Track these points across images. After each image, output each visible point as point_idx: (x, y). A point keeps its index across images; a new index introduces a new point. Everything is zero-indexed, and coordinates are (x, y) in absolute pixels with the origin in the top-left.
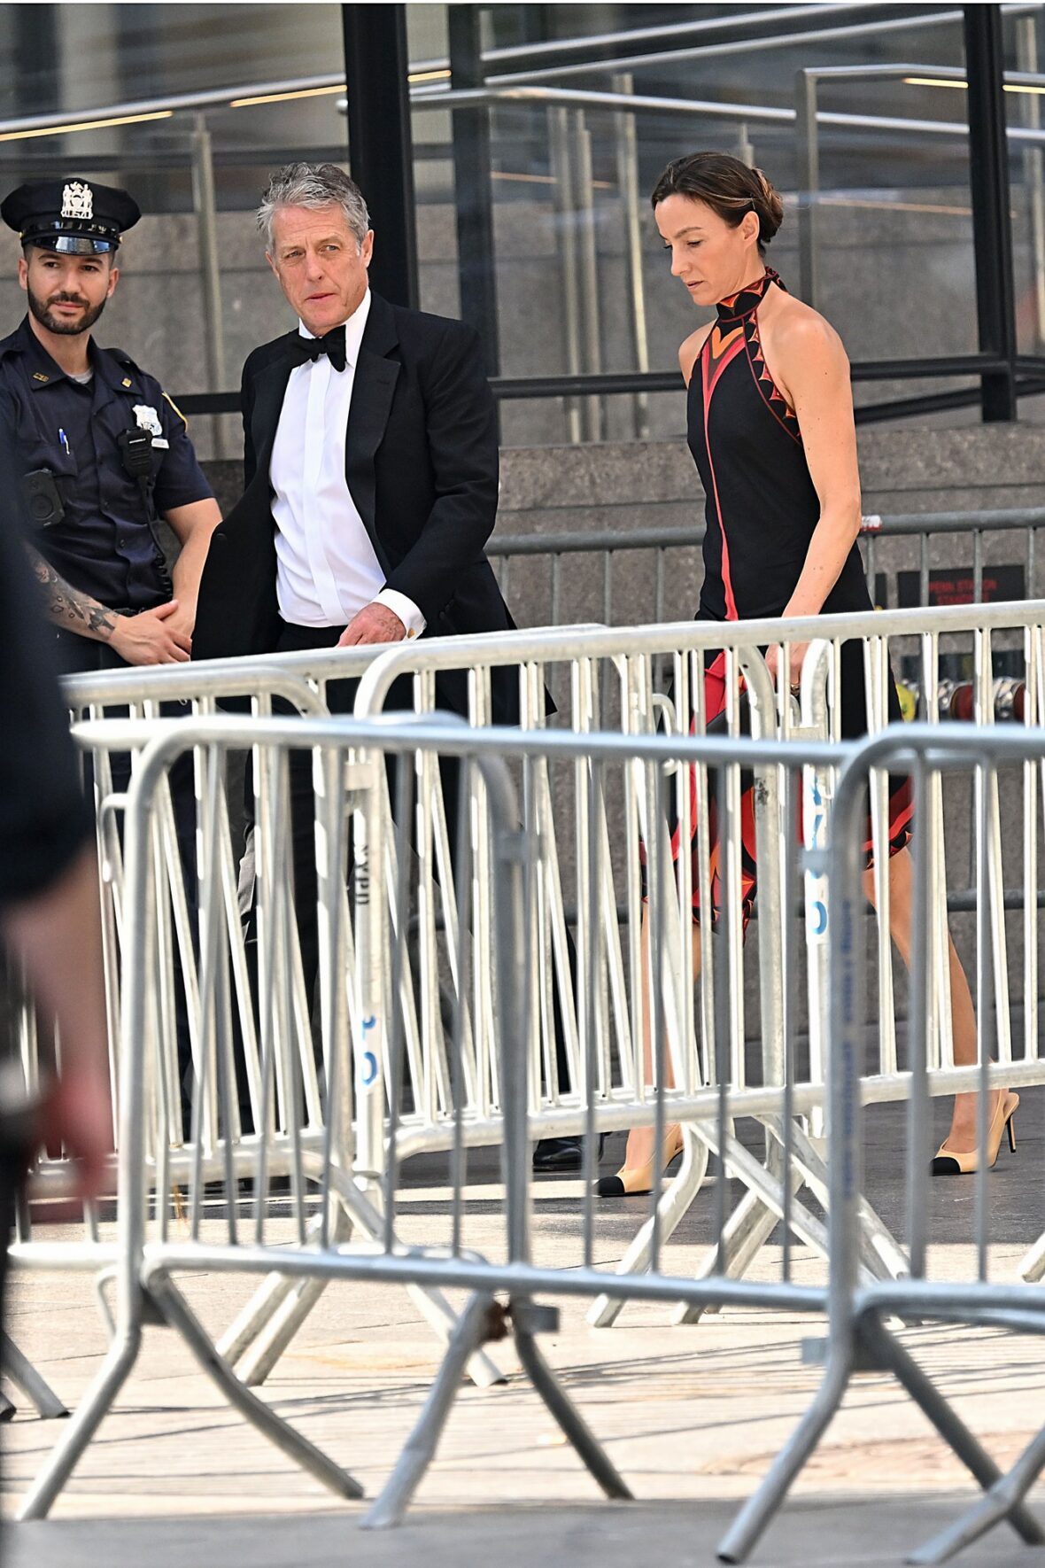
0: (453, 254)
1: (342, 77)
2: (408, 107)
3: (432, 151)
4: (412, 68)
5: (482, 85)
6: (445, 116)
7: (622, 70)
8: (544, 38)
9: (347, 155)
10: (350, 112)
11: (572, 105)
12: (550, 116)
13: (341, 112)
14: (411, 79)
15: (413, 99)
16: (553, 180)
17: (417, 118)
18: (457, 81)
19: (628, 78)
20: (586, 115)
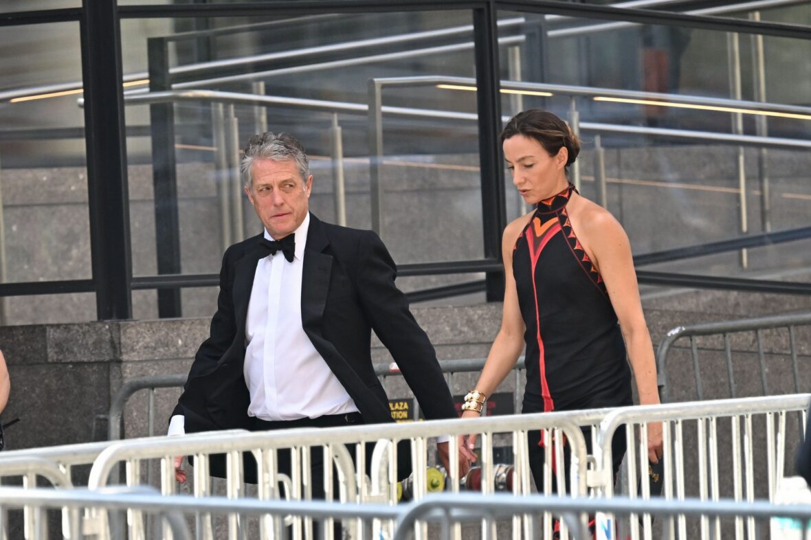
0: (152, 197)
1: (81, 84)
2: (123, 102)
3: (138, 131)
4: (125, 78)
5: (170, 89)
6: (146, 108)
7: (258, 80)
8: (209, 59)
9: (84, 133)
10: (86, 106)
11: (227, 101)
12: (213, 109)
13: (80, 106)
14: (125, 85)
15: (125, 98)
16: (214, 149)
17: (128, 110)
18: (153, 87)
19: (262, 84)
20: (235, 108)
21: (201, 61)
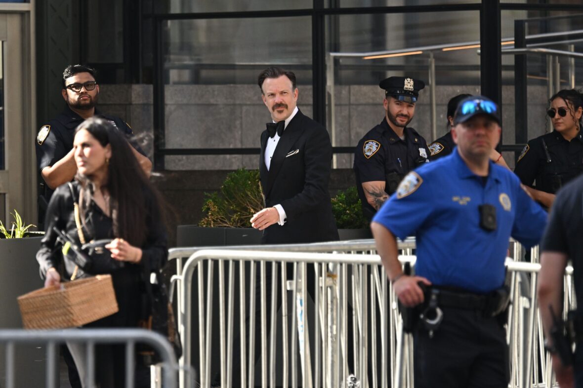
0: (514, 102)
1: (479, 42)
2: (501, 53)
3: (508, 68)
4: (502, 40)
5: (525, 47)
6: (512, 57)
7: (571, 44)
8: (546, 32)
9: (480, 68)
10: (482, 54)
11: (554, 55)
12: (547, 58)
13: (478, 54)
14: (502, 44)
15: (502, 51)
16: (547, 79)
17: (503, 57)
18: (517, 45)
19: (573, 46)
20: (559, 58)
21: (541, 32)
